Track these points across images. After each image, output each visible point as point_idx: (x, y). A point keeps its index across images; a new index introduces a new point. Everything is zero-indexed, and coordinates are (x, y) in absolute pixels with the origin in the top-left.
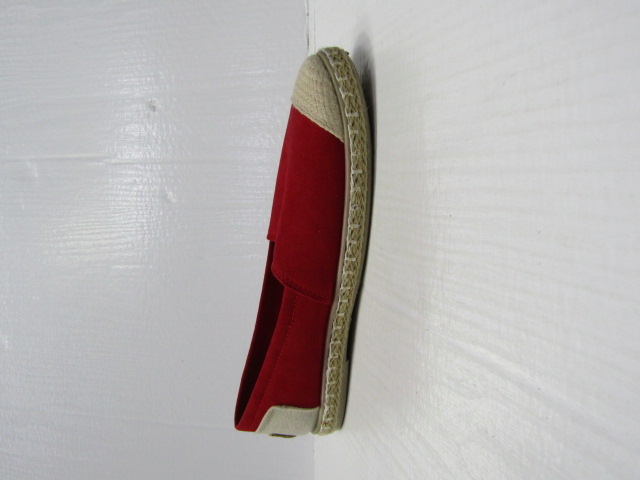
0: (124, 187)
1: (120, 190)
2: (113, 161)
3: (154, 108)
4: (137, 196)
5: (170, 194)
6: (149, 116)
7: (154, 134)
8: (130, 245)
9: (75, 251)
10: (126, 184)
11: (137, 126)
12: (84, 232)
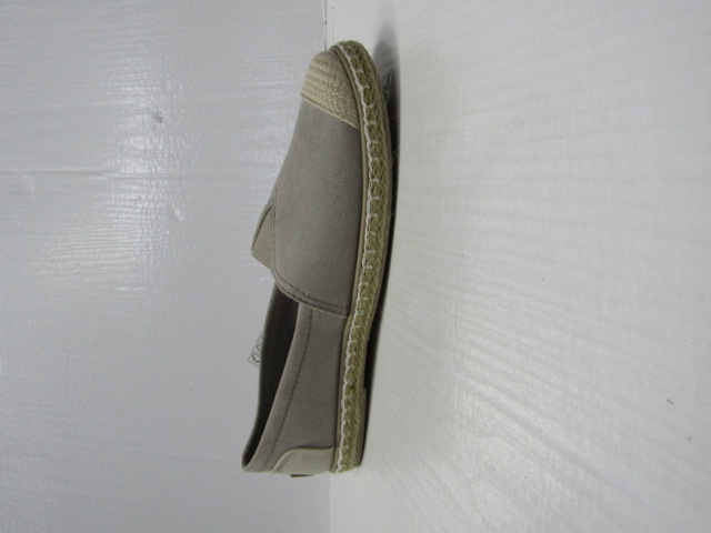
0: (128, 203)
1: (124, 206)
2: (116, 176)
3: (160, 120)
4: (141, 213)
5: (178, 212)
6: (155, 127)
7: (161, 147)
8: (134, 266)
9: (76, 271)
10: (131, 200)
11: (141, 138)
12: (85, 251)
